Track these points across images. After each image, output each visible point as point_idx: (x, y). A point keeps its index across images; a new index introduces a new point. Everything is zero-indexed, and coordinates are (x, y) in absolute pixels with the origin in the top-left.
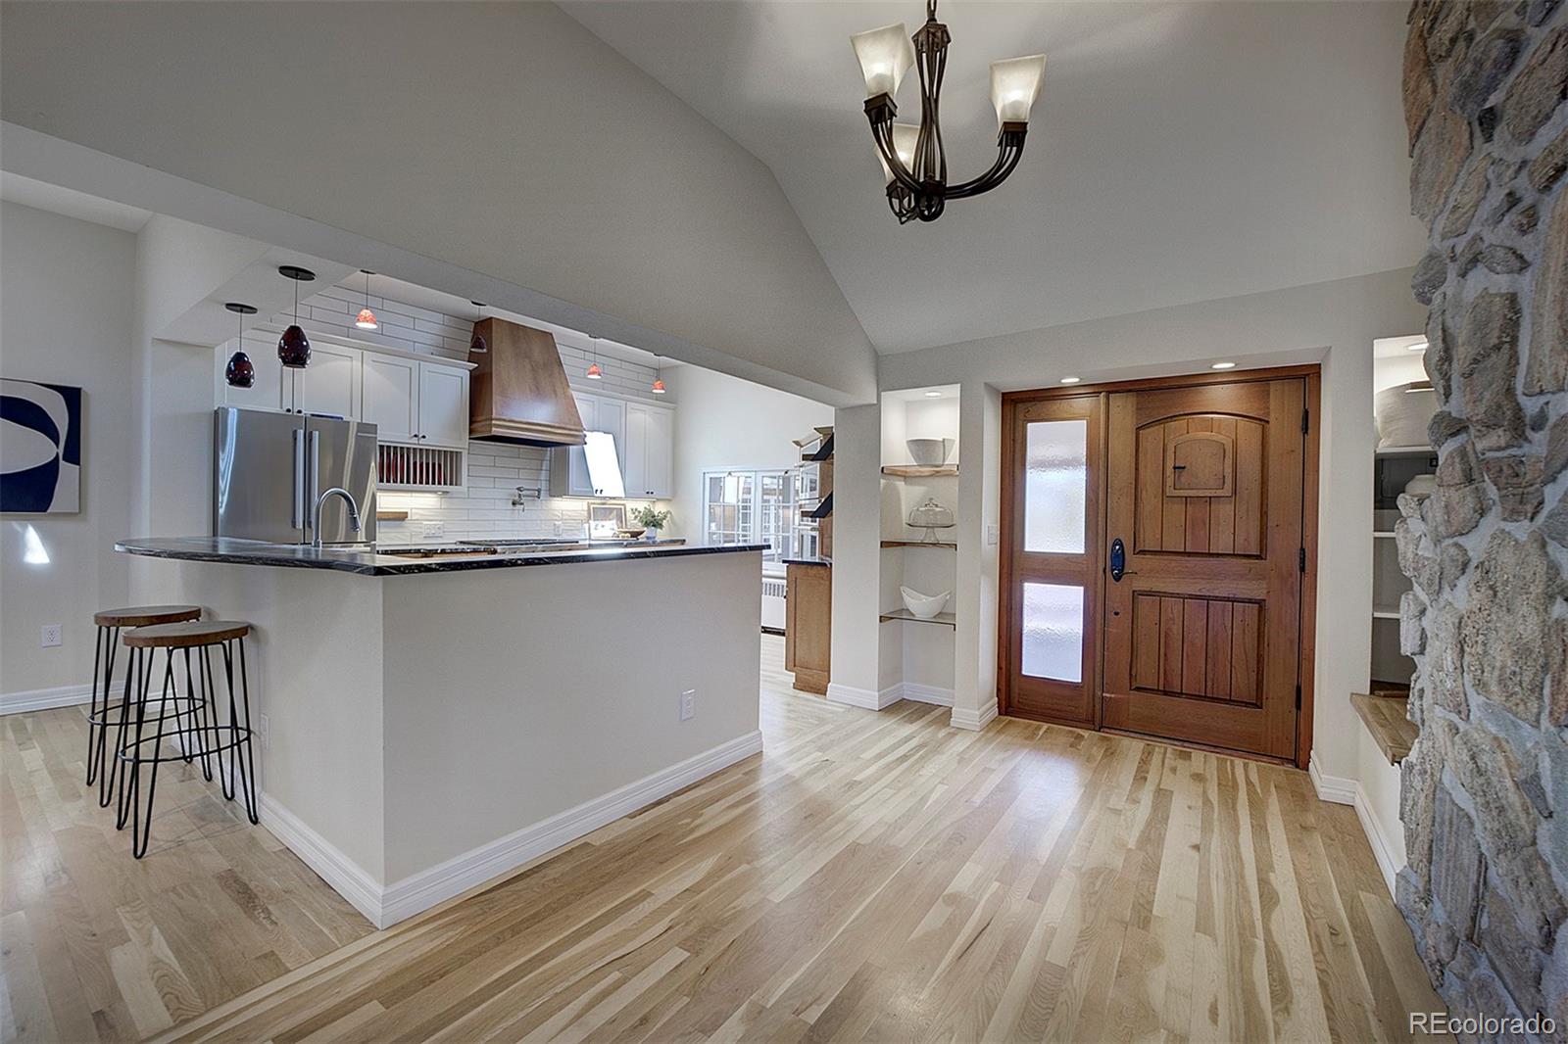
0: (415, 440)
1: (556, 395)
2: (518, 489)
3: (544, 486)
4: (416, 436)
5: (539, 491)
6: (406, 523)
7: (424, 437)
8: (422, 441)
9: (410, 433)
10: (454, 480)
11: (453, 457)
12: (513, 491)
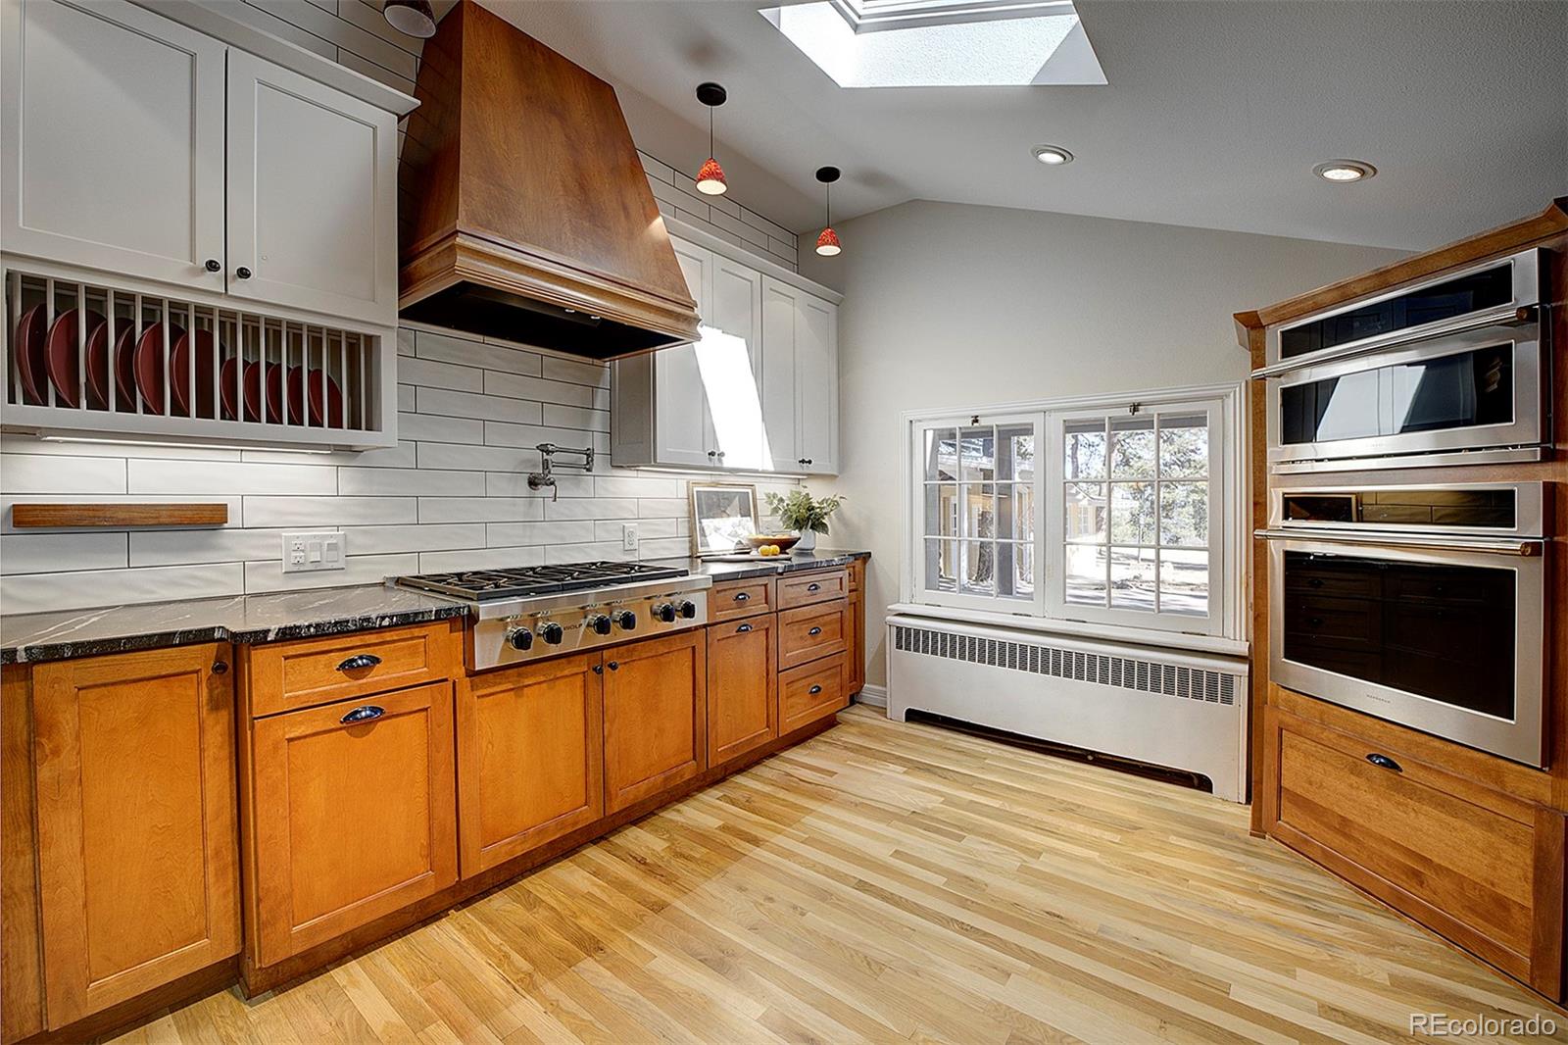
0: (211, 281)
1: (627, 216)
2: (544, 449)
3: (598, 443)
4: (212, 266)
5: (589, 453)
6: (225, 537)
7: (243, 273)
8: (238, 288)
9: (192, 258)
10: (363, 417)
11: (358, 349)
12: (527, 454)
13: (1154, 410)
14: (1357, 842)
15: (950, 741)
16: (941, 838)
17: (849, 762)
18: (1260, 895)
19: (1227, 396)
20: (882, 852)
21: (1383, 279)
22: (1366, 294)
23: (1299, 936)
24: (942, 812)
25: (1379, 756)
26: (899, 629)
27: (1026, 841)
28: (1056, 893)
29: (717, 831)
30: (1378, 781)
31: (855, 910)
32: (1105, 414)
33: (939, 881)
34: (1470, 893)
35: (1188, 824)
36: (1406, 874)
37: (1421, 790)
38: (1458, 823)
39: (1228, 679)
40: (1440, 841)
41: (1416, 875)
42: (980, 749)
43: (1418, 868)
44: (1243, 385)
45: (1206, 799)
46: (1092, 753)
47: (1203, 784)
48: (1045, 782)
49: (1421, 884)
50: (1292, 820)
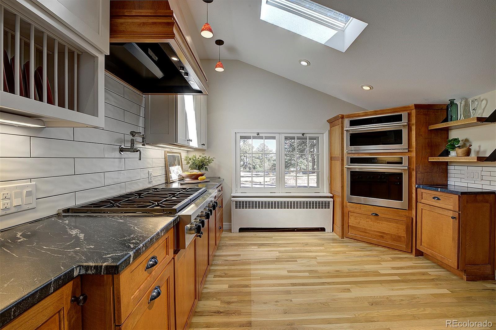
2: (132, 134)
5: (143, 137)
13: (308, 136)
14: (368, 233)
15: (257, 235)
16: (292, 263)
17: (239, 250)
18: (358, 251)
19: (324, 133)
20: (285, 273)
21: (375, 113)
22: (370, 115)
23: (372, 256)
24: (283, 256)
25: (374, 214)
26: (236, 202)
27: (309, 256)
28: (331, 266)
29: (229, 289)
30: (373, 219)
31: (302, 292)
32: (296, 135)
33: (307, 274)
34: (393, 237)
35: (329, 240)
36: (380, 237)
37: (383, 219)
38: (391, 224)
39: (329, 202)
40: (387, 228)
41: (382, 237)
42: (267, 235)
43: (382, 235)
44: (328, 131)
45: (324, 233)
46: (296, 228)
47: (323, 230)
48: (293, 239)
49: (383, 238)
50: (351, 233)
